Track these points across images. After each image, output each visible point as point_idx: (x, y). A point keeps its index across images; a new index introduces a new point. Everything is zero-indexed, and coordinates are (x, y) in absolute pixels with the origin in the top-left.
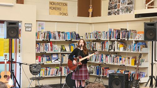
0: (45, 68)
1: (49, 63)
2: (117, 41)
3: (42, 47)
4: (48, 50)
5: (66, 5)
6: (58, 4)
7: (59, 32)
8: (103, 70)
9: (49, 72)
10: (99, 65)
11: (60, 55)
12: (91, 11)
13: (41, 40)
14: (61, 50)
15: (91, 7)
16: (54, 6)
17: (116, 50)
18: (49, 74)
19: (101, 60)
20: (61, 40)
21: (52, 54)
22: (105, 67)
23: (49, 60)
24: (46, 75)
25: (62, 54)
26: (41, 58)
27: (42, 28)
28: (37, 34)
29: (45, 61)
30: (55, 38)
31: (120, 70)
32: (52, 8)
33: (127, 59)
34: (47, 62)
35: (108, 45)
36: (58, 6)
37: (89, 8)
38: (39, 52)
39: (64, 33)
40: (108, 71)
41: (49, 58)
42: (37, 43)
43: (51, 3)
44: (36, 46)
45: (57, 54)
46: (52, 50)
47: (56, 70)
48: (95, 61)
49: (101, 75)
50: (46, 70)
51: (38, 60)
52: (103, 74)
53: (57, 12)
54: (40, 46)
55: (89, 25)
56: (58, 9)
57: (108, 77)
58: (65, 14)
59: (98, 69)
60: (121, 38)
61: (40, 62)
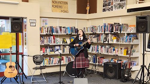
0: (49, 58)
1: (53, 53)
2: (111, 34)
3: (46, 40)
4: (52, 43)
5: (66, 3)
6: (60, 2)
7: (60, 27)
8: (99, 59)
9: (53, 61)
10: (95, 55)
11: (62, 47)
12: (88, 8)
13: (45, 34)
14: (63, 43)
15: (88, 5)
16: (56, 4)
17: (110, 42)
18: (52, 63)
19: (97, 50)
20: (63, 33)
21: (55, 46)
22: (100, 56)
23: (52, 51)
24: (50, 64)
25: (63, 45)
26: (45, 50)
27: (46, 24)
28: (41, 29)
29: (48, 52)
30: (57, 32)
31: (114, 60)
32: (54, 6)
33: (119, 49)
34: (51, 53)
35: (102, 37)
36: (60, 5)
37: (87, 6)
38: (43, 44)
39: (65, 28)
40: (103, 60)
41: (53, 49)
42: (42, 36)
43: (53, 2)
44: (40, 39)
45: (59, 46)
46: (54, 42)
47: (58, 59)
48: (92, 51)
49: (97, 64)
50: (50, 59)
51: (42, 51)
52: (99, 63)
53: (59, 10)
54: (44, 39)
55: (87, 20)
56: (60, 7)
57: (103, 65)
59: (94, 59)
60: (114, 31)
61: (44, 53)
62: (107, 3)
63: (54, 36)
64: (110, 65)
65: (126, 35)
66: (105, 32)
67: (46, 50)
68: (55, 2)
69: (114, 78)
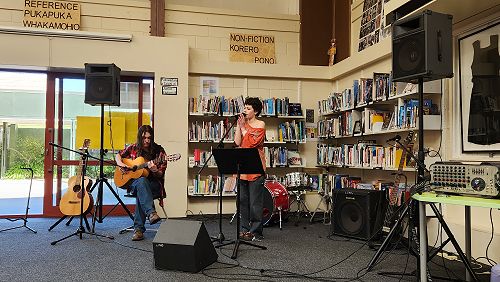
0: (211, 177)
3: (204, 130)
5: (271, 40)
6: (252, 38)
12: (333, 51)
13: (200, 113)
15: (333, 44)
16: (241, 43)
17: (367, 132)
24: (213, 192)
26: (201, 154)
27: (211, 92)
28: (192, 102)
30: (236, 109)
32: (237, 48)
35: (351, 120)
36: (252, 44)
38: (195, 141)
42: (192, 120)
43: (233, 37)
44: (189, 128)
50: (214, 180)
51: (193, 158)
53: (250, 56)
54: (199, 128)
56: (252, 49)
58: (267, 61)
60: (374, 99)
61: (199, 162)
62: (368, 24)
63: (225, 119)
64: (349, 195)
65: (401, 103)
66: (356, 104)
67: (204, 155)
68: (237, 38)
69: (360, 235)
